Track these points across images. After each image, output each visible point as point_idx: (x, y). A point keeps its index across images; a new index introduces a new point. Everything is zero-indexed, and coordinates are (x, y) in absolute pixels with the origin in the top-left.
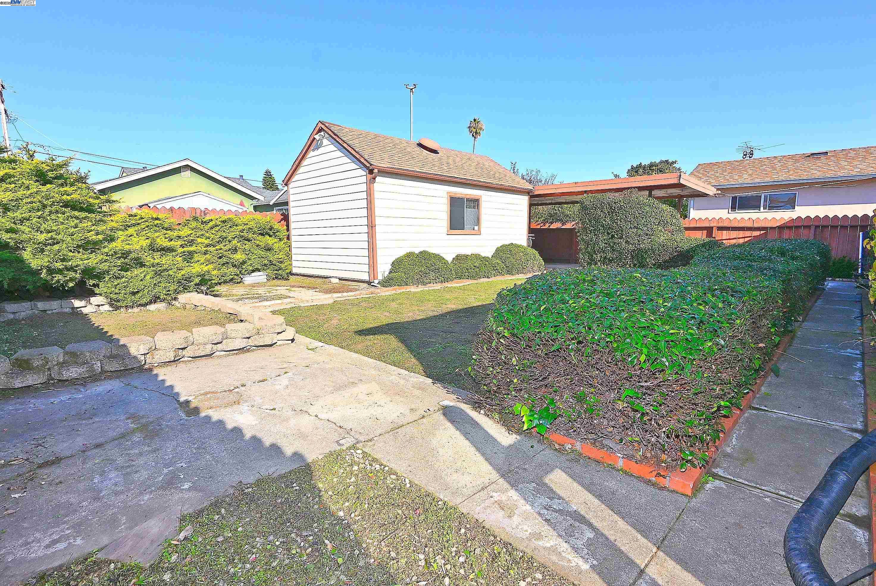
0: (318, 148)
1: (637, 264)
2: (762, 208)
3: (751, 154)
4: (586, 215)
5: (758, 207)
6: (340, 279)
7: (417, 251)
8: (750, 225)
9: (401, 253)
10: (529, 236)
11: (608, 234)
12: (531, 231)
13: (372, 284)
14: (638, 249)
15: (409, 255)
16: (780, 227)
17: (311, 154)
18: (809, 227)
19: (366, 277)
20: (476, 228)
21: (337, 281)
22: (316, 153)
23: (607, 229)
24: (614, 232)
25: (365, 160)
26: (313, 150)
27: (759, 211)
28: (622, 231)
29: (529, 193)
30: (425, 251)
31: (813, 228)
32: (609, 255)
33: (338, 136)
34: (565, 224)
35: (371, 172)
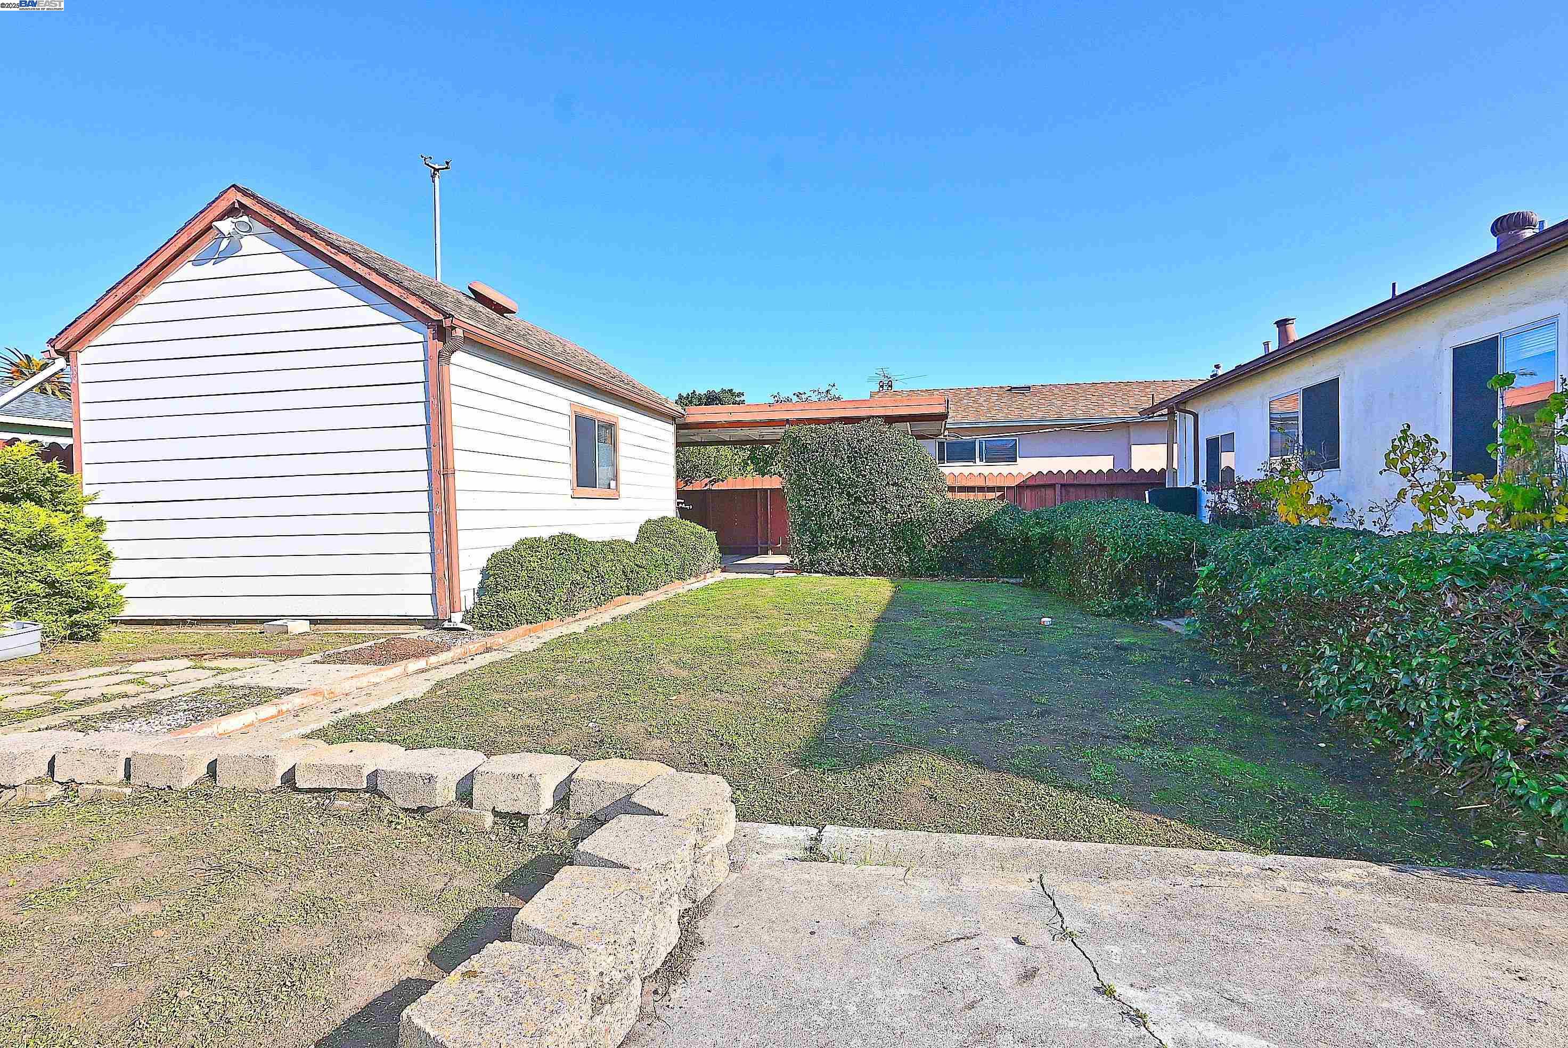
0: (220, 258)
1: (904, 547)
2: (977, 460)
3: (889, 386)
4: (804, 461)
5: (972, 459)
6: (313, 622)
7: (545, 534)
8: (980, 483)
9: (507, 540)
10: (678, 503)
11: (848, 494)
12: (680, 494)
13: (446, 625)
14: (903, 520)
15: (531, 545)
16: (1018, 486)
17: (187, 270)
18: (1053, 486)
19: (424, 608)
20: (613, 484)
21: (304, 626)
22: (209, 269)
23: (845, 488)
24: (861, 492)
25: (424, 302)
26: (197, 263)
27: (974, 464)
28: (874, 490)
29: (674, 419)
30: (562, 535)
31: (1058, 487)
32: (851, 533)
33: (314, 234)
34: (691, 483)
35: (441, 333)
